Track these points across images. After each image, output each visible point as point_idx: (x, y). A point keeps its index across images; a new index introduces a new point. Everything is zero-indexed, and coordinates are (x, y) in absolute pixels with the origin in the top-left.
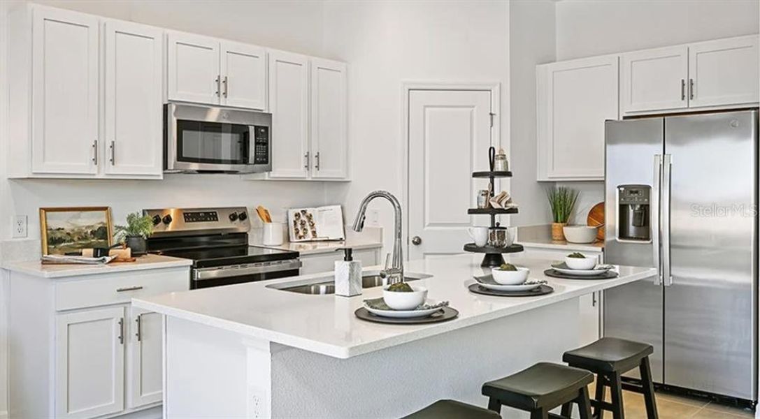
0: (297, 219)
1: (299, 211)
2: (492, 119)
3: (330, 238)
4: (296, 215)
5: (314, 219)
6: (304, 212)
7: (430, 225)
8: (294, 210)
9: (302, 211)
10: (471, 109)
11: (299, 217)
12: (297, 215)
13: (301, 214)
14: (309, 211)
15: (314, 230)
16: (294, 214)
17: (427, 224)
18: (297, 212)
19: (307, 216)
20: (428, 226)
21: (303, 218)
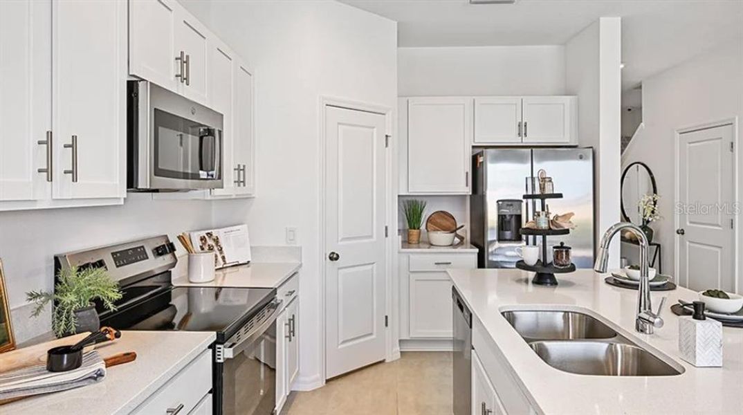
0: (203, 244)
1: (203, 233)
2: (387, 140)
3: (240, 263)
4: (201, 240)
5: (222, 242)
6: (210, 235)
7: (343, 239)
8: (199, 233)
9: (208, 234)
10: (371, 130)
11: (206, 241)
12: (203, 239)
13: (206, 237)
14: (215, 233)
15: (223, 255)
16: (199, 238)
17: (340, 238)
18: (202, 235)
19: (214, 240)
20: (341, 241)
21: (210, 242)
